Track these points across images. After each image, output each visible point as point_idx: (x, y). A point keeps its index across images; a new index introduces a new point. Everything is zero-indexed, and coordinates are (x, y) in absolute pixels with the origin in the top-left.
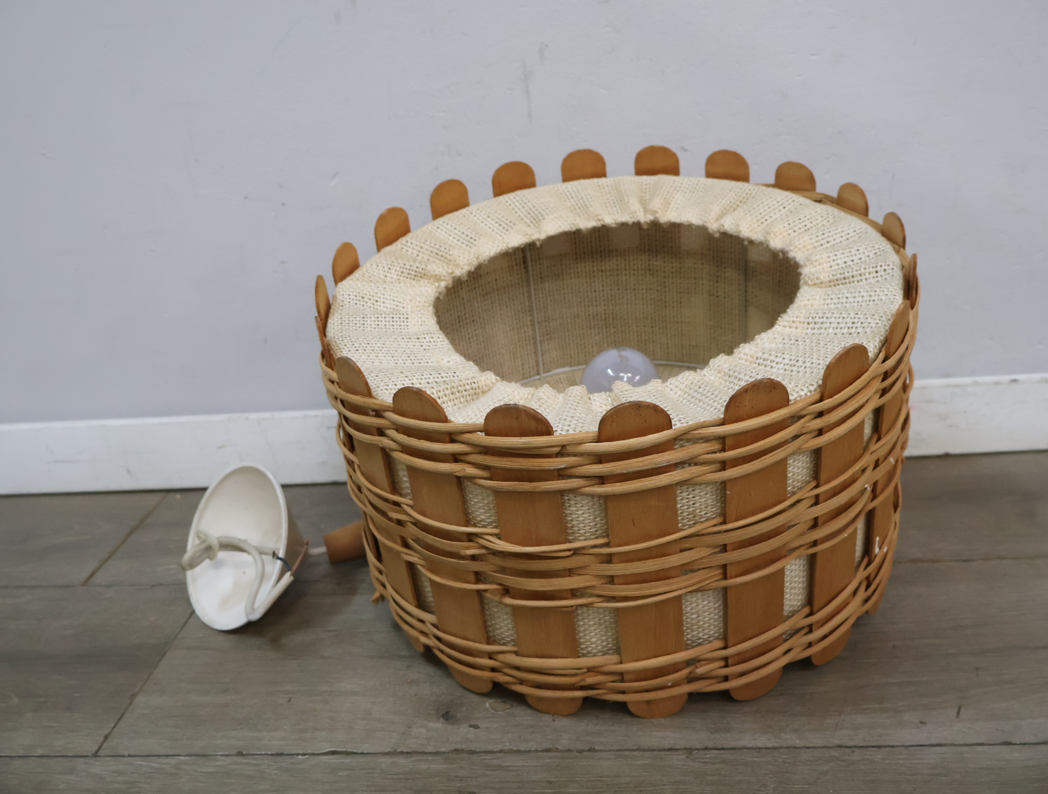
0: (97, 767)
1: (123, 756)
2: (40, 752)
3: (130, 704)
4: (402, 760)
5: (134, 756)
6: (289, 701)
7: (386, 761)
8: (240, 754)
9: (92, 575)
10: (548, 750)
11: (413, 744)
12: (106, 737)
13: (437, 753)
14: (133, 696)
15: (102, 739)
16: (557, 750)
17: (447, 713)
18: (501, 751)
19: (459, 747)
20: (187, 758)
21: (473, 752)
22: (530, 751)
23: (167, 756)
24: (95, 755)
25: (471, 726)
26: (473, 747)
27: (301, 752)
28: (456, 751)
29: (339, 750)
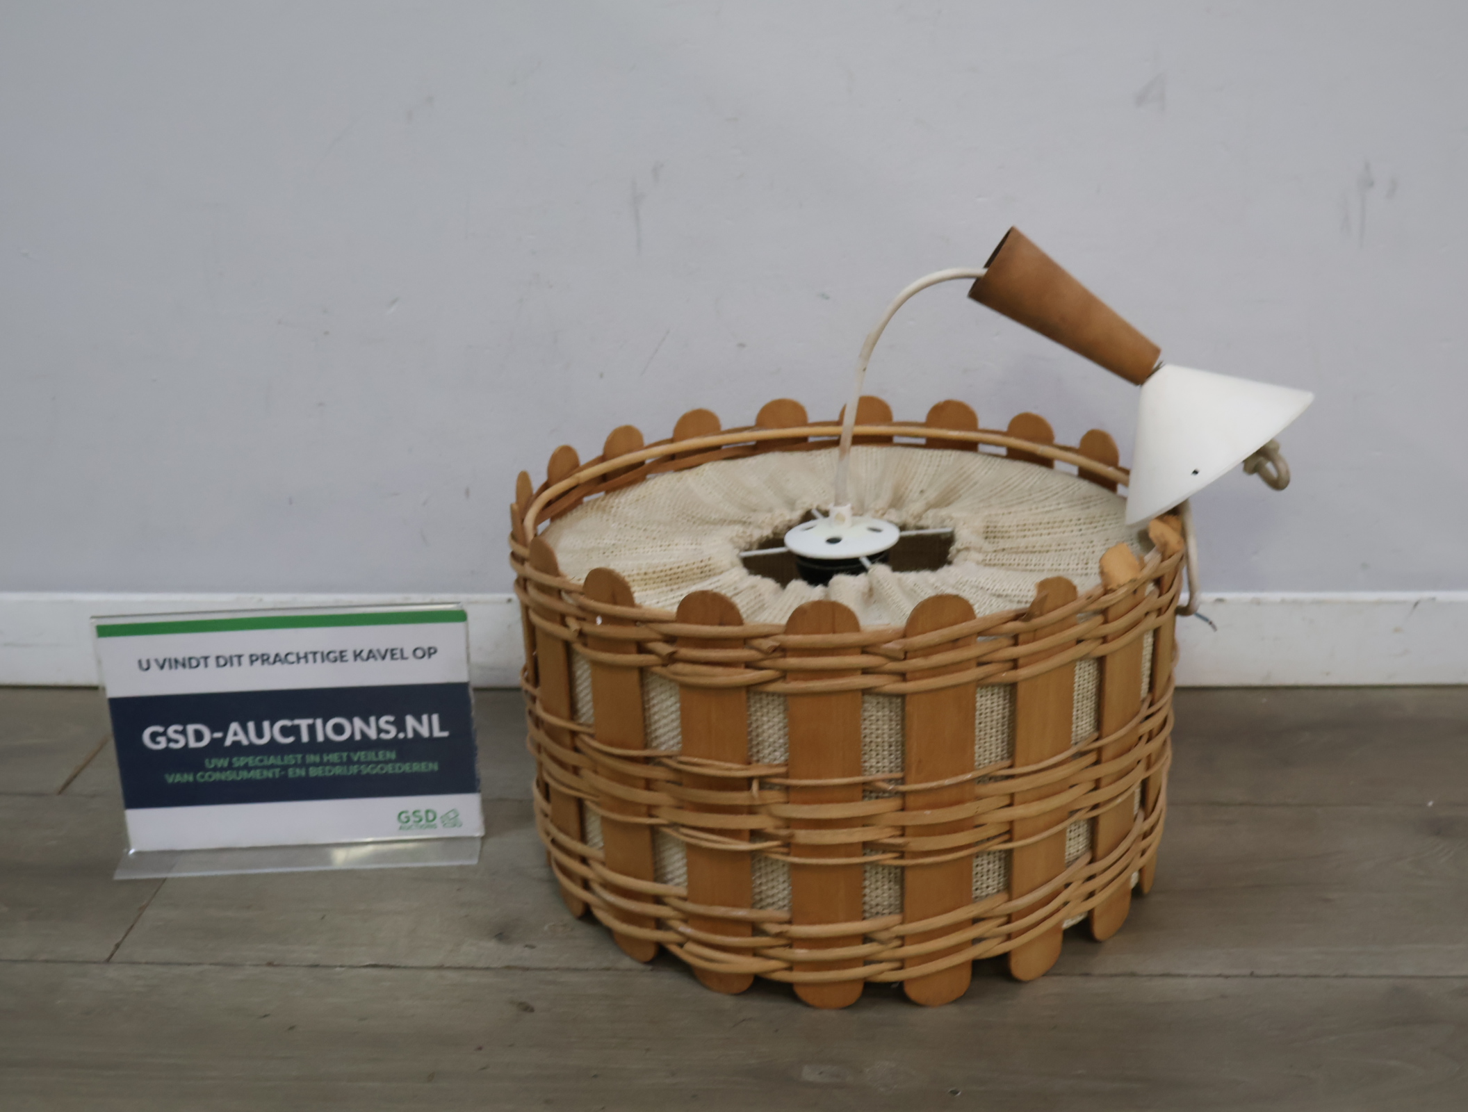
0: (112, 972)
1: (140, 963)
2: (44, 957)
3: (139, 916)
4: (451, 975)
5: (152, 963)
6: (323, 918)
7: (432, 975)
8: (270, 964)
9: (68, 784)
10: (608, 969)
11: (461, 960)
12: (117, 946)
13: (487, 969)
14: (143, 909)
15: (112, 947)
16: (617, 970)
17: (501, 934)
18: (557, 969)
19: (512, 964)
20: (213, 967)
21: (527, 969)
22: (587, 970)
23: (189, 964)
24: (108, 961)
25: (526, 946)
26: (527, 964)
27: (339, 964)
28: (509, 968)
29: (381, 963)
